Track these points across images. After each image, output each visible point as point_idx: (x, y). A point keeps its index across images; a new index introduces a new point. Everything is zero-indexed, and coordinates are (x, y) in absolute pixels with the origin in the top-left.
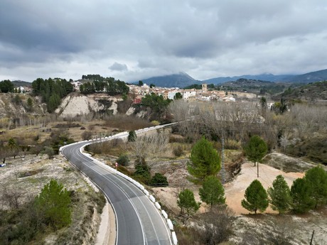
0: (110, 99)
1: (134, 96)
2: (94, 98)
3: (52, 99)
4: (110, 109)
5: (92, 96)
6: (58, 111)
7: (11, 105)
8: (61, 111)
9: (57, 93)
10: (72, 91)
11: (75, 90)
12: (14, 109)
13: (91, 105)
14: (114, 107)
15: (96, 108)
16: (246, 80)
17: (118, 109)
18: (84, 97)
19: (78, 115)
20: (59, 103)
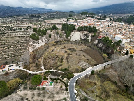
0: (89, 34)
1: (99, 33)
2: (83, 33)
4: (88, 39)
5: (82, 32)
6: (69, 38)
7: (55, 35)
8: (71, 38)
9: (69, 30)
10: (75, 30)
12: (56, 37)
13: (81, 36)
14: (90, 38)
15: (83, 38)
18: (79, 33)
19: (76, 40)
20: (70, 35)
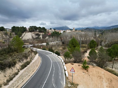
0: (40, 34)
1: (48, 33)
3: (18, 33)
4: (40, 37)
5: (33, 32)
7: (4, 35)
8: (22, 38)
9: (20, 31)
10: (26, 31)
11: (27, 31)
12: (5, 37)
13: (33, 36)
14: (41, 36)
15: (35, 37)
16: (89, 28)
17: (42, 37)
18: (30, 33)
19: (28, 39)
20: (21, 35)
